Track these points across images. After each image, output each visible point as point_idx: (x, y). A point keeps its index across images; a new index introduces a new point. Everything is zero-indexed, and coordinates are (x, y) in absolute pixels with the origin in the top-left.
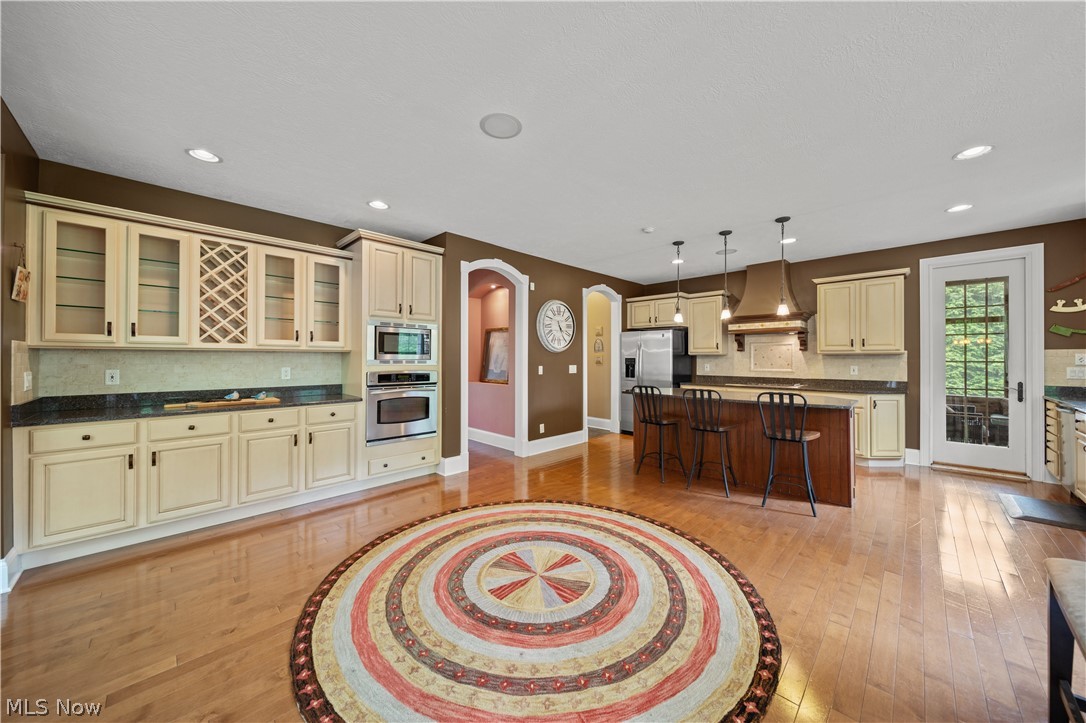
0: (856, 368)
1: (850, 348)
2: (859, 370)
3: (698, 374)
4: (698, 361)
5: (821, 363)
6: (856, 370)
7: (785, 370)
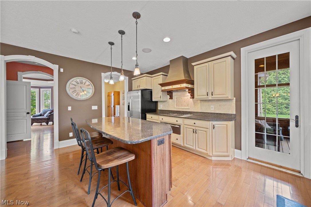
0: (213, 106)
1: (206, 97)
2: (214, 108)
3: (159, 109)
4: (159, 103)
5: (199, 104)
6: (213, 108)
7: (186, 107)
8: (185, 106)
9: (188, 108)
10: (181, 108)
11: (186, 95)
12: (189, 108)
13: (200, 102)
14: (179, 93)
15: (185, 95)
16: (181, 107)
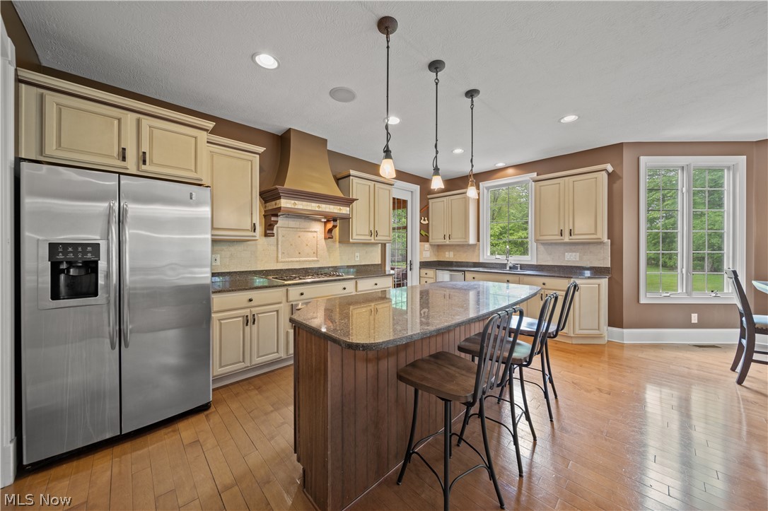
7: (311, 259)
8: (308, 255)
9: (316, 259)
10: (297, 261)
11: (313, 230)
12: (318, 261)
13: (340, 247)
14: (293, 223)
15: (311, 230)
16: (298, 259)
